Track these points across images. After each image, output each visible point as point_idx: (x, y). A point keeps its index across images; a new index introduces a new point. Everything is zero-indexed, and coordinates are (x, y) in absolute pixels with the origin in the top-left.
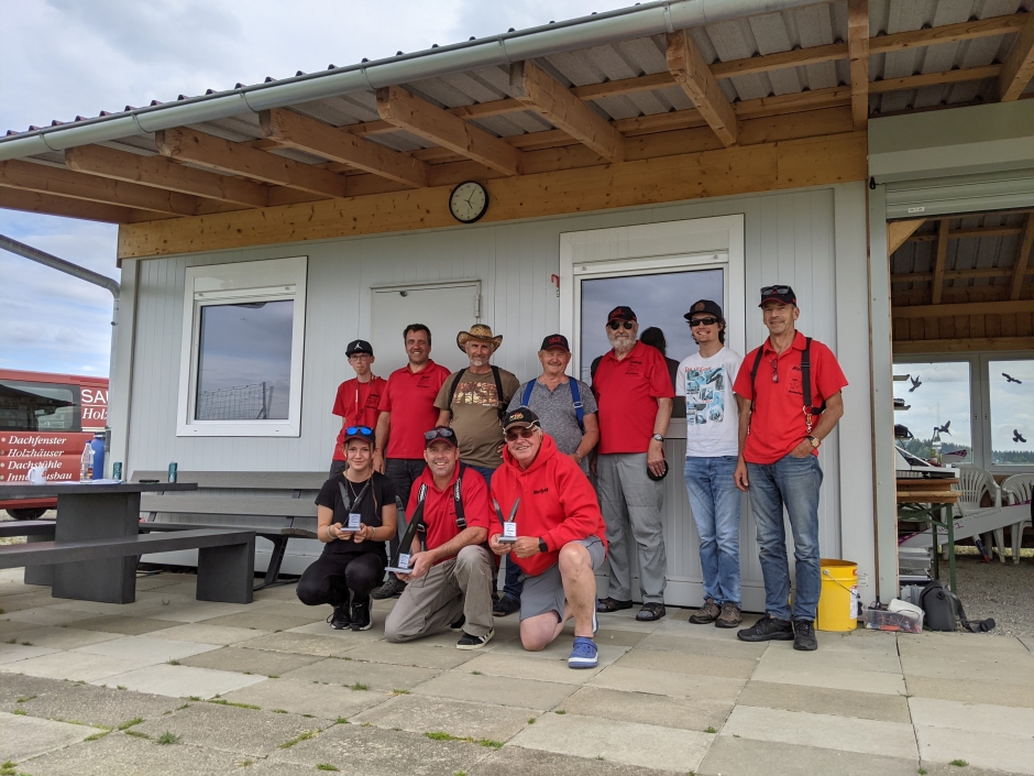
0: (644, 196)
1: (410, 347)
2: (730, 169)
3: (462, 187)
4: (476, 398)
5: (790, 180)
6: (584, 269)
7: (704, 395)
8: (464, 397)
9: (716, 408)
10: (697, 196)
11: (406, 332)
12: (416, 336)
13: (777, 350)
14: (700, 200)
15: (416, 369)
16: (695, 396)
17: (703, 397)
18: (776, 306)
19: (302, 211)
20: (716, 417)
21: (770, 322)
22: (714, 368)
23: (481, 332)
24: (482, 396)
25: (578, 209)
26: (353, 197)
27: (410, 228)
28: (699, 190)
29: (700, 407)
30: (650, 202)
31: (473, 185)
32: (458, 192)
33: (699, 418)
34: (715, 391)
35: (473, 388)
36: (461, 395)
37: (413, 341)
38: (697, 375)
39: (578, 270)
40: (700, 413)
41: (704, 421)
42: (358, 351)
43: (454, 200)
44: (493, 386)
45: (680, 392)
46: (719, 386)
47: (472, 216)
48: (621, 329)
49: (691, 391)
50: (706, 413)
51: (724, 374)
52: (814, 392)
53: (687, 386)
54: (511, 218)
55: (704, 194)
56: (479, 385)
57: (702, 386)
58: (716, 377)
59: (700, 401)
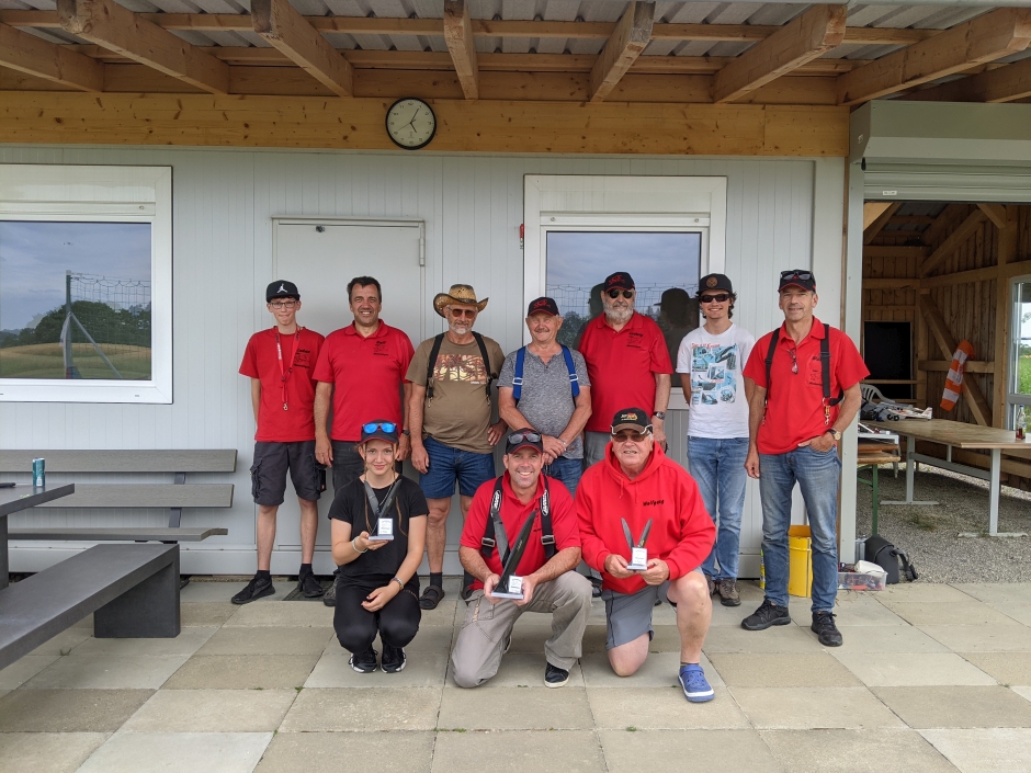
0: (624, 144)
1: (357, 305)
2: (717, 127)
3: (402, 103)
4: (463, 374)
5: (776, 148)
6: (553, 220)
7: (713, 374)
8: (448, 373)
9: (729, 389)
10: (680, 152)
11: (351, 287)
12: (365, 292)
13: (794, 338)
14: (683, 156)
15: (366, 332)
16: (702, 374)
17: (713, 375)
18: (795, 292)
19: (162, 105)
20: (727, 398)
21: (789, 308)
22: (725, 345)
23: (464, 294)
24: (470, 372)
25: (549, 149)
26: (243, 95)
27: (328, 146)
28: (684, 145)
29: (708, 387)
30: (630, 151)
31: (417, 104)
32: (397, 109)
33: (708, 398)
34: (726, 370)
35: (457, 362)
36: (443, 370)
37: (361, 298)
38: (704, 352)
39: (546, 220)
40: (707, 393)
41: (715, 402)
42: (283, 296)
43: (392, 118)
44: (480, 359)
45: (682, 368)
46: (731, 365)
47: (417, 142)
48: (621, 297)
49: (697, 369)
50: (716, 393)
51: (736, 353)
52: (834, 383)
53: (692, 363)
54: (466, 150)
55: (689, 151)
56: (464, 358)
57: (711, 364)
58: (727, 356)
59: (710, 381)
